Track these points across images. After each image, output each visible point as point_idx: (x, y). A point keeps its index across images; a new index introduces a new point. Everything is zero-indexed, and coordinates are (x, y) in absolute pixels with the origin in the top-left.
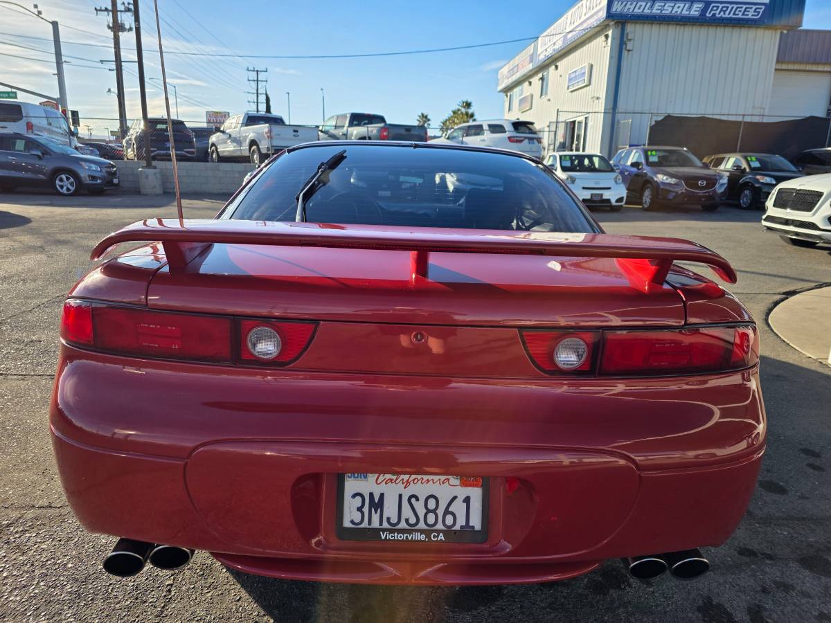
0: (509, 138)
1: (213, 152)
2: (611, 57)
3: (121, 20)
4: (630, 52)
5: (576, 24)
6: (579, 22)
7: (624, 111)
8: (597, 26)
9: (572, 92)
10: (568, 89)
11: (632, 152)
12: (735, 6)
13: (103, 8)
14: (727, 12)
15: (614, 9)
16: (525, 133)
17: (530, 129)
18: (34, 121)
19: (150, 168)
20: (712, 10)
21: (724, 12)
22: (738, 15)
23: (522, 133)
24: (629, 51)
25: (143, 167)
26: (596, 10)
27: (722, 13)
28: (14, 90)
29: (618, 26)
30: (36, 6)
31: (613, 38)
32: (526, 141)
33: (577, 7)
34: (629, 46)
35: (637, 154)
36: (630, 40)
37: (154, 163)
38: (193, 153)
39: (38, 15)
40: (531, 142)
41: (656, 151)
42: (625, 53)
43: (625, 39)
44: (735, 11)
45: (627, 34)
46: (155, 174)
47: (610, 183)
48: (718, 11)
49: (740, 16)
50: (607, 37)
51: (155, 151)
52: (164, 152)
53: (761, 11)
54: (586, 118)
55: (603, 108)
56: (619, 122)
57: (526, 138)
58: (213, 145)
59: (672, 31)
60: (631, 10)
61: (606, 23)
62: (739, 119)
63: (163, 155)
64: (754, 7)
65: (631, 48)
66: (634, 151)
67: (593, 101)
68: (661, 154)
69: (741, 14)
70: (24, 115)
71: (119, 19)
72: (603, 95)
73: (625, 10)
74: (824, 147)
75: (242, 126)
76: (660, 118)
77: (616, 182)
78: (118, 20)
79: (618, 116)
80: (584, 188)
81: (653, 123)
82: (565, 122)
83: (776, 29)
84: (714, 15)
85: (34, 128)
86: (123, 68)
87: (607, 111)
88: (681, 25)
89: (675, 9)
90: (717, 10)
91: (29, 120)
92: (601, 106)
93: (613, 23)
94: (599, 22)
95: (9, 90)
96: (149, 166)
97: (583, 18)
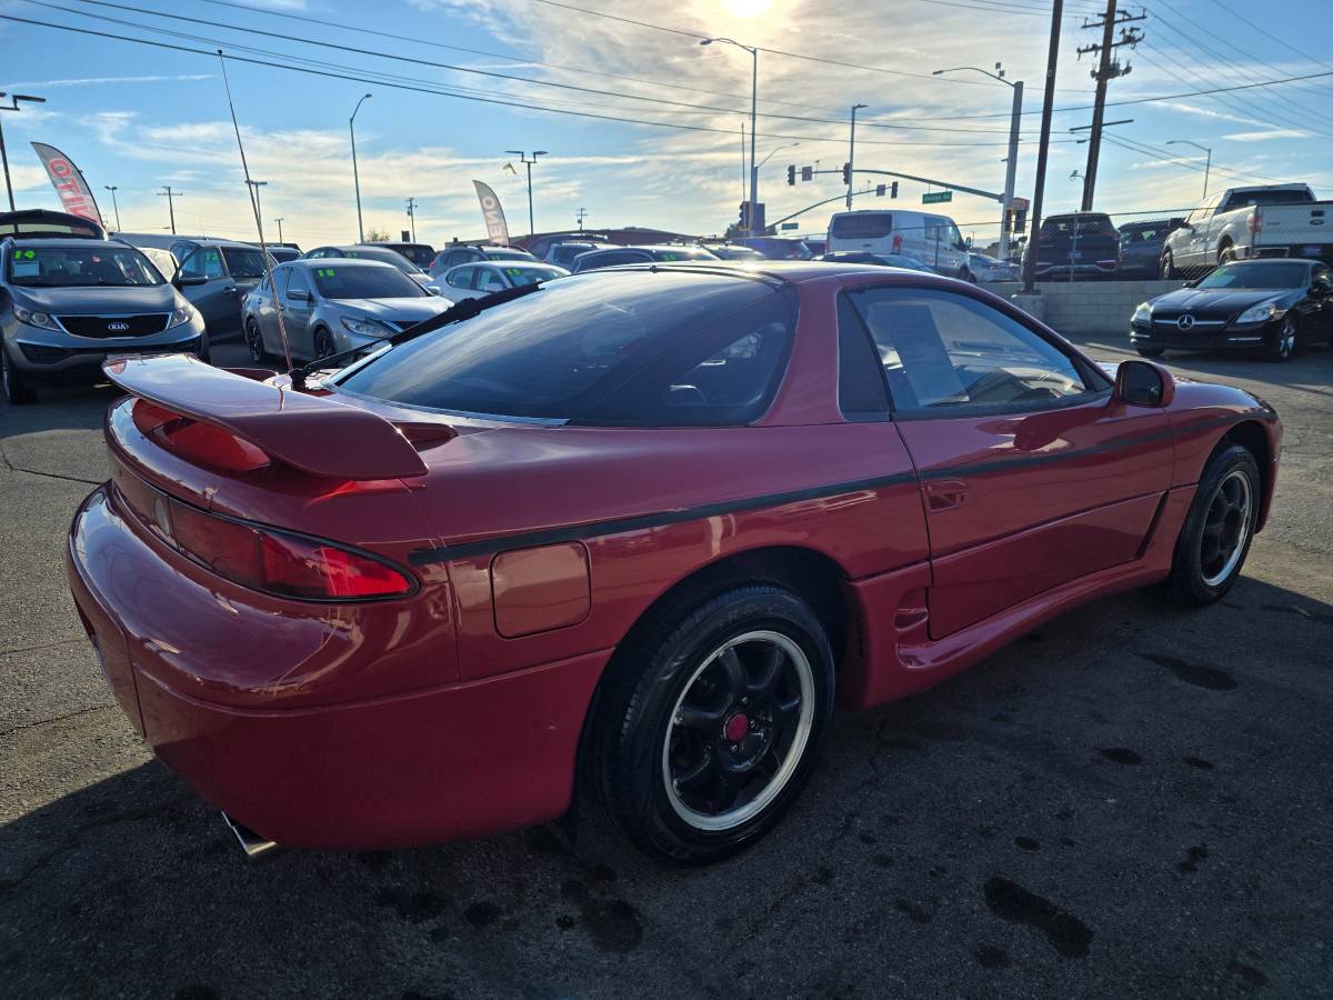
1: (1165, 262)
3: (1115, 59)
13: (1090, 47)
18: (905, 234)
19: (1029, 294)
25: (1018, 293)
28: (949, 190)
30: (998, 65)
37: (1036, 285)
38: (1112, 265)
39: (999, 79)
46: (1034, 302)
51: (1049, 266)
52: (1063, 267)
58: (1169, 249)
63: (1061, 272)
70: (893, 226)
71: (1112, 56)
75: (1215, 214)
78: (1109, 60)
85: (902, 244)
86: (1103, 134)
91: (898, 233)
95: (943, 190)
96: (1029, 289)
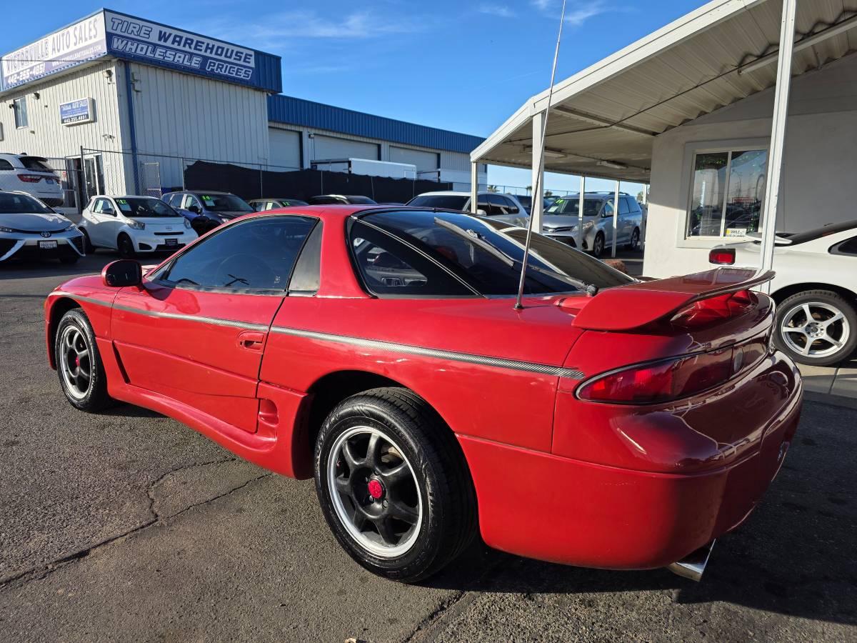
0: (20, 176)
2: (119, 96)
4: (139, 93)
5: (62, 53)
6: (67, 51)
7: (144, 153)
8: (96, 60)
9: (69, 126)
10: (63, 122)
11: (183, 196)
12: (229, 66)
14: (223, 70)
15: (115, 46)
16: (36, 171)
17: (43, 167)
20: (210, 65)
21: (221, 69)
22: (232, 74)
23: (33, 171)
24: (137, 91)
26: (89, 42)
27: (219, 70)
29: (121, 64)
31: (118, 77)
32: (43, 180)
33: (61, 33)
34: (137, 86)
35: (190, 199)
36: (137, 81)
40: (50, 181)
41: (209, 195)
42: (134, 93)
43: (131, 80)
44: (229, 70)
45: (133, 74)
47: (181, 228)
48: (215, 68)
49: (234, 75)
50: (110, 73)
53: (250, 73)
54: (97, 157)
55: (121, 148)
56: (142, 164)
57: (42, 177)
59: (177, 79)
60: (133, 51)
61: (106, 59)
62: (257, 168)
64: (244, 69)
65: (139, 89)
66: (185, 196)
67: (106, 139)
68: (215, 199)
69: (234, 73)
72: (117, 133)
73: (127, 49)
74: (320, 195)
76: (191, 163)
77: (186, 226)
79: (140, 158)
80: (156, 234)
81: (186, 168)
82: (65, 159)
83: (263, 91)
84: (212, 70)
87: (127, 152)
88: (184, 74)
89: (177, 59)
90: (214, 66)
92: (117, 145)
93: (116, 60)
94: (97, 57)
97: (72, 48)
